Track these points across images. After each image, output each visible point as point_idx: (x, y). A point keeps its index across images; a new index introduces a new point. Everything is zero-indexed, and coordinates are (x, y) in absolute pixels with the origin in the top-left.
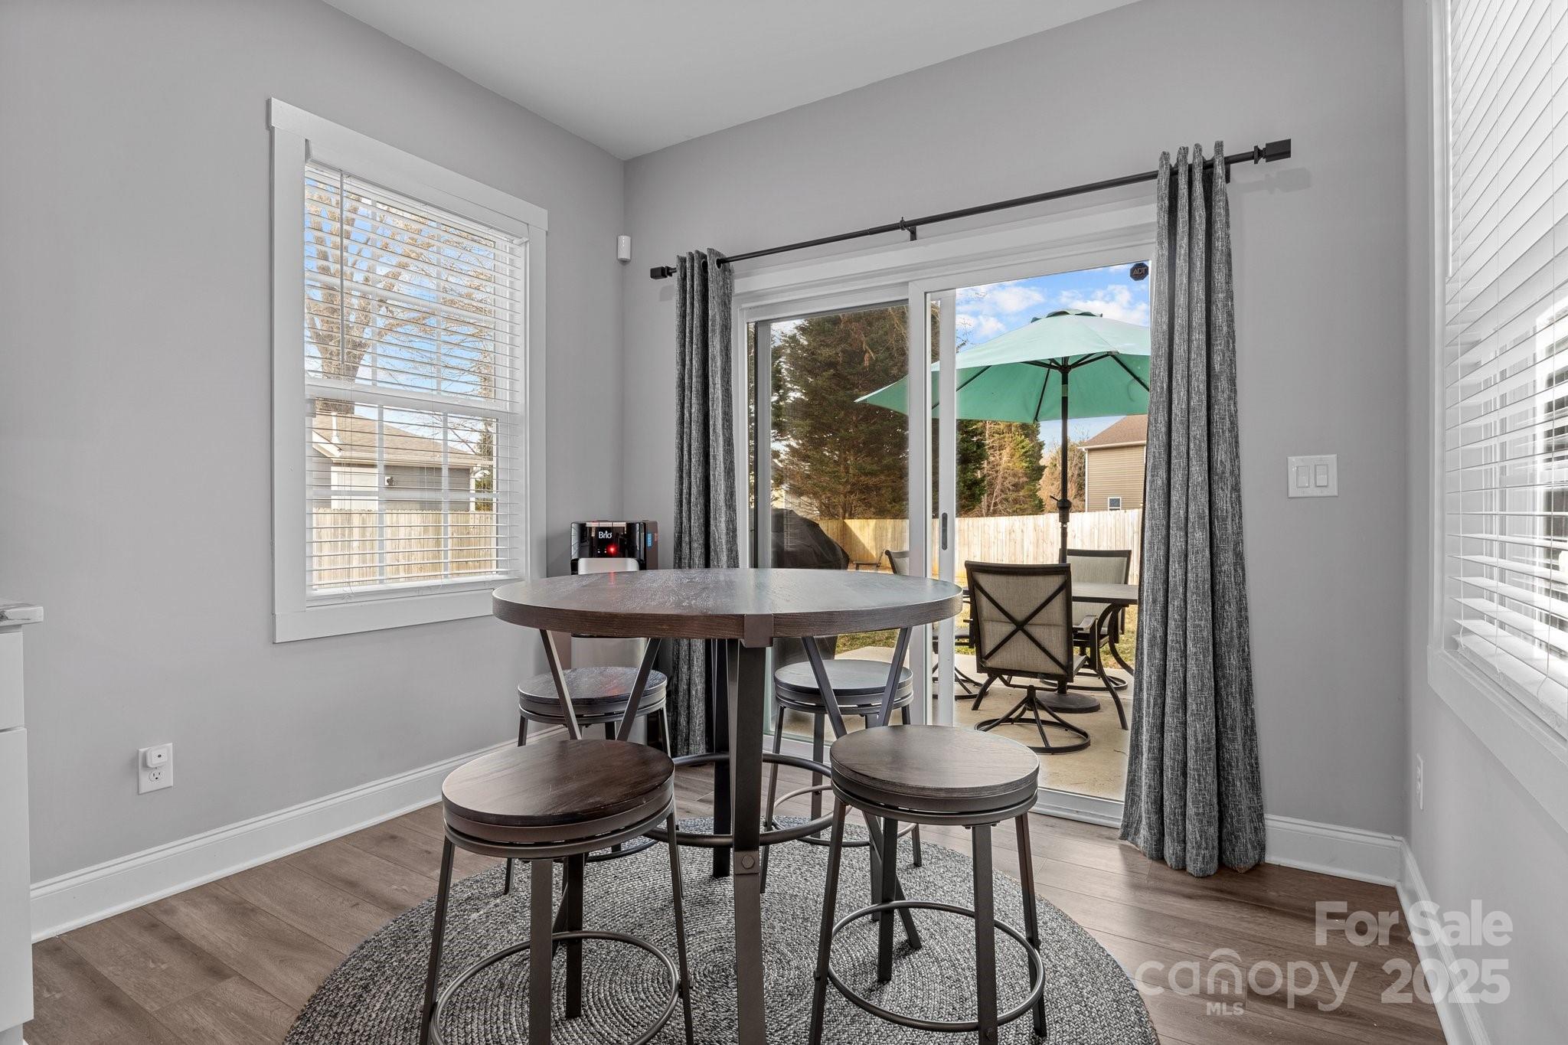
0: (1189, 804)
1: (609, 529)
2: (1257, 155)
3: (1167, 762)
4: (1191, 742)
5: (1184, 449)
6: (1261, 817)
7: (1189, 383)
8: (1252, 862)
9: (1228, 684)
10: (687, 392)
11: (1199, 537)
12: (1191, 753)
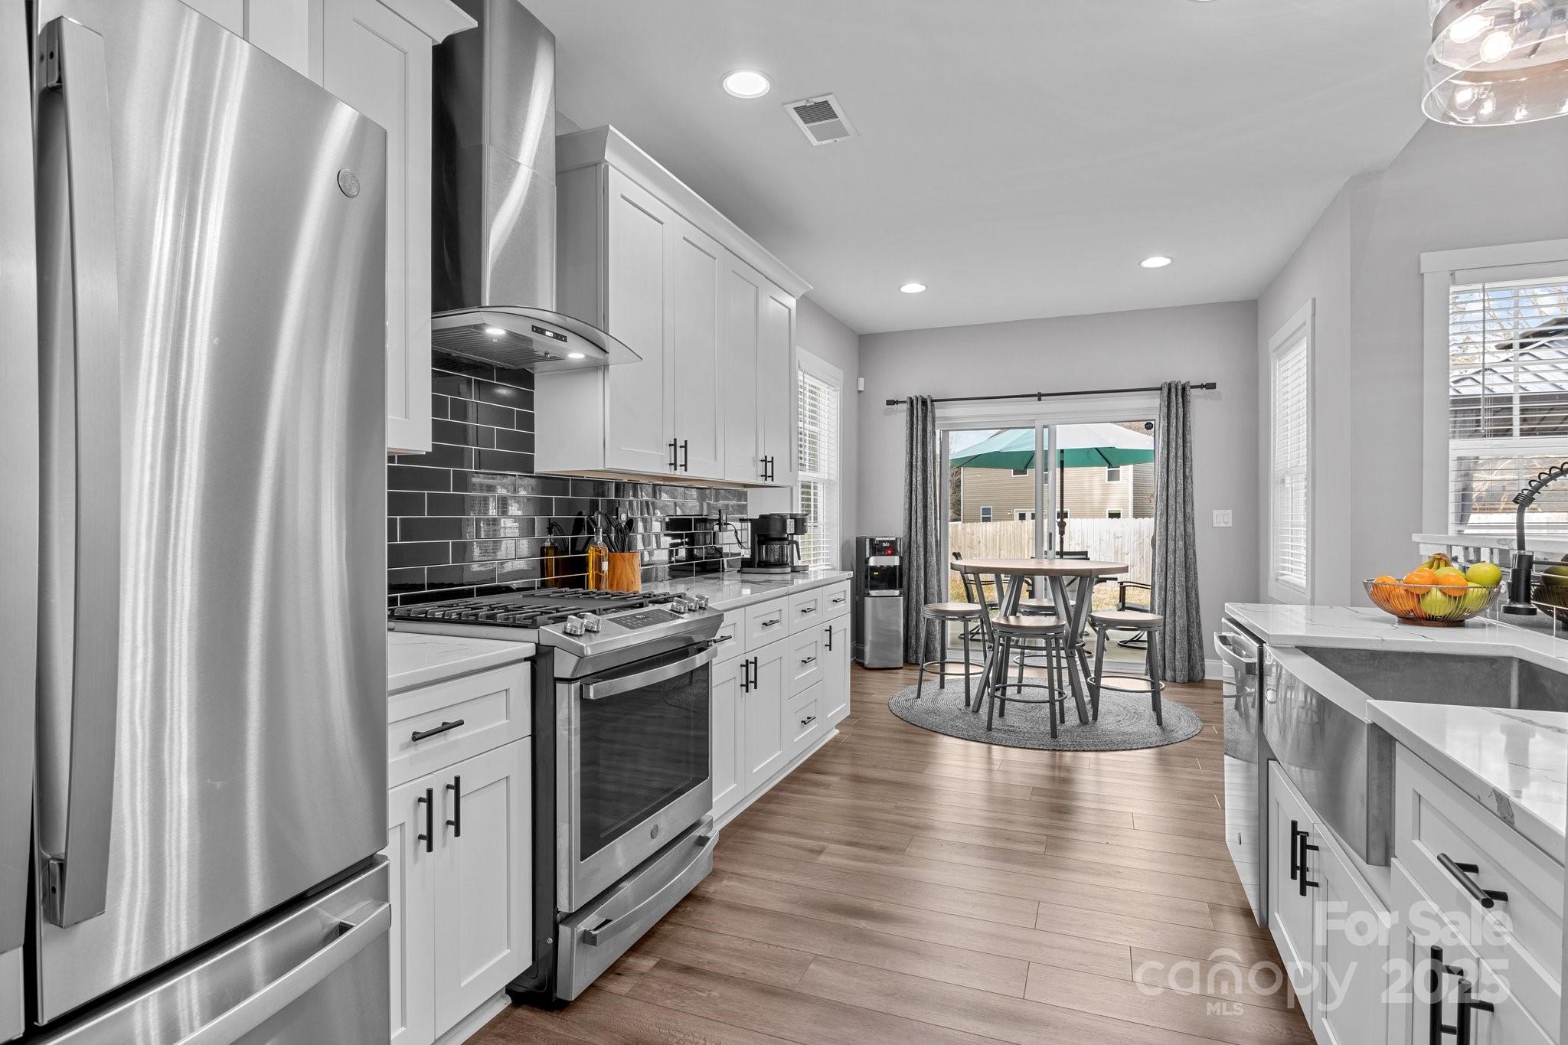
0: (1177, 654)
1: (888, 541)
2: (1202, 386)
3: (1167, 637)
4: (1178, 628)
5: (1174, 507)
6: (1203, 660)
7: (1176, 479)
8: (1200, 678)
9: (1192, 604)
10: (914, 469)
11: (1181, 543)
12: (1178, 633)
